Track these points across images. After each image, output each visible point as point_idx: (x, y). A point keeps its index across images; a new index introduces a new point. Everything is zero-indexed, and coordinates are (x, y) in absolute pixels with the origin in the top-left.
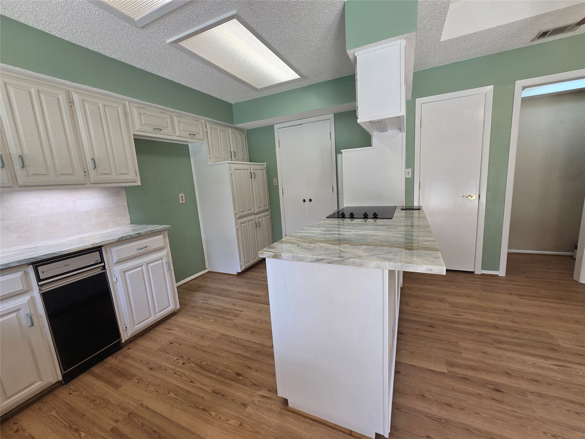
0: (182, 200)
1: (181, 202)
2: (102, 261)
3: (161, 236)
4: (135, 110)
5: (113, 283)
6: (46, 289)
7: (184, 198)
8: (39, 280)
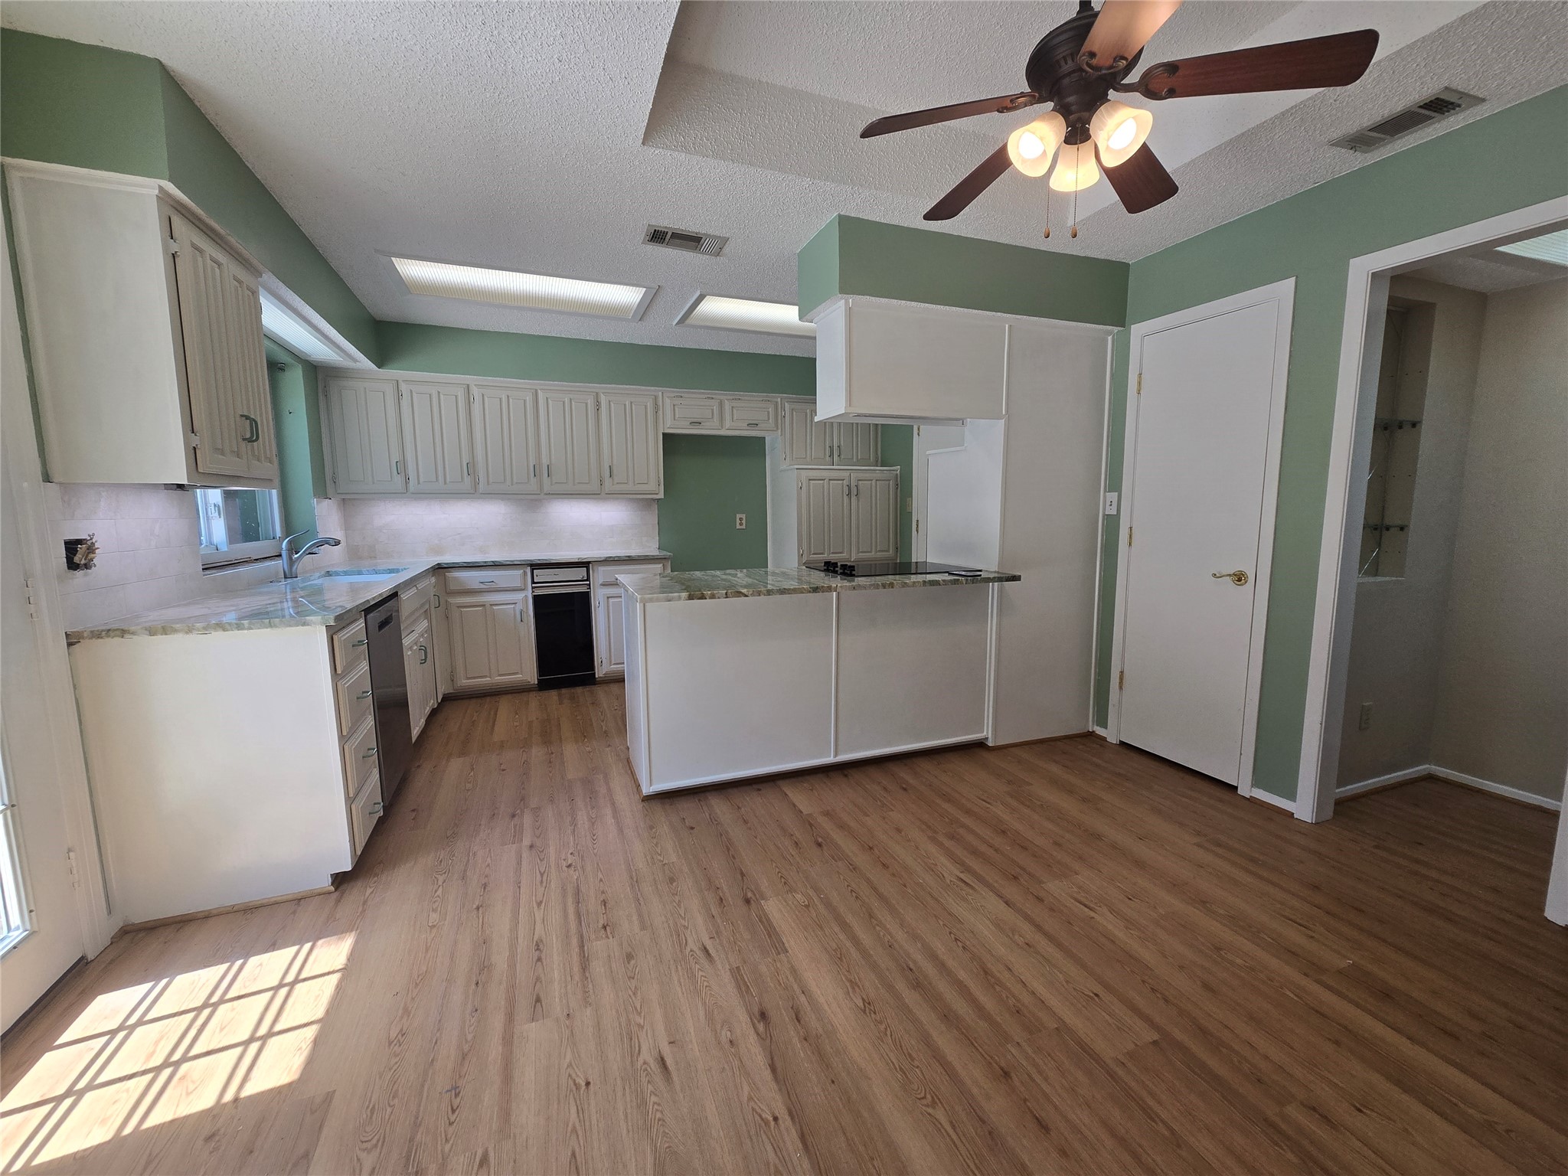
0: (741, 524)
1: (738, 527)
2: (588, 579)
3: (661, 565)
4: (668, 401)
5: (595, 607)
6: (539, 592)
7: (744, 522)
8: (533, 582)
